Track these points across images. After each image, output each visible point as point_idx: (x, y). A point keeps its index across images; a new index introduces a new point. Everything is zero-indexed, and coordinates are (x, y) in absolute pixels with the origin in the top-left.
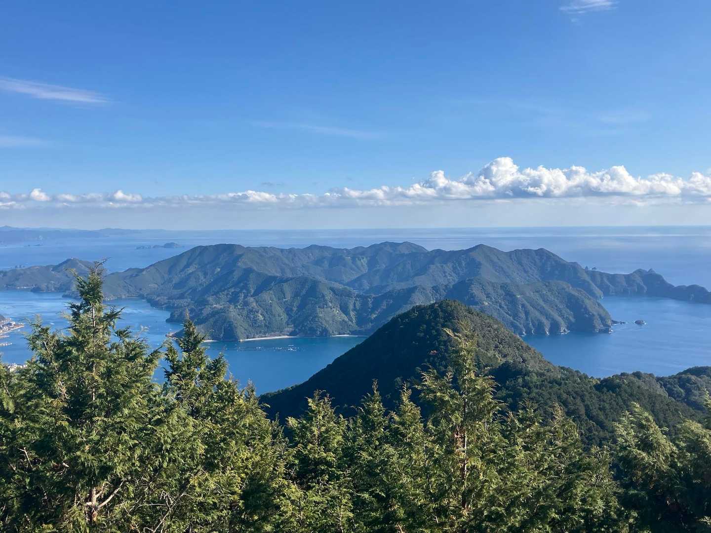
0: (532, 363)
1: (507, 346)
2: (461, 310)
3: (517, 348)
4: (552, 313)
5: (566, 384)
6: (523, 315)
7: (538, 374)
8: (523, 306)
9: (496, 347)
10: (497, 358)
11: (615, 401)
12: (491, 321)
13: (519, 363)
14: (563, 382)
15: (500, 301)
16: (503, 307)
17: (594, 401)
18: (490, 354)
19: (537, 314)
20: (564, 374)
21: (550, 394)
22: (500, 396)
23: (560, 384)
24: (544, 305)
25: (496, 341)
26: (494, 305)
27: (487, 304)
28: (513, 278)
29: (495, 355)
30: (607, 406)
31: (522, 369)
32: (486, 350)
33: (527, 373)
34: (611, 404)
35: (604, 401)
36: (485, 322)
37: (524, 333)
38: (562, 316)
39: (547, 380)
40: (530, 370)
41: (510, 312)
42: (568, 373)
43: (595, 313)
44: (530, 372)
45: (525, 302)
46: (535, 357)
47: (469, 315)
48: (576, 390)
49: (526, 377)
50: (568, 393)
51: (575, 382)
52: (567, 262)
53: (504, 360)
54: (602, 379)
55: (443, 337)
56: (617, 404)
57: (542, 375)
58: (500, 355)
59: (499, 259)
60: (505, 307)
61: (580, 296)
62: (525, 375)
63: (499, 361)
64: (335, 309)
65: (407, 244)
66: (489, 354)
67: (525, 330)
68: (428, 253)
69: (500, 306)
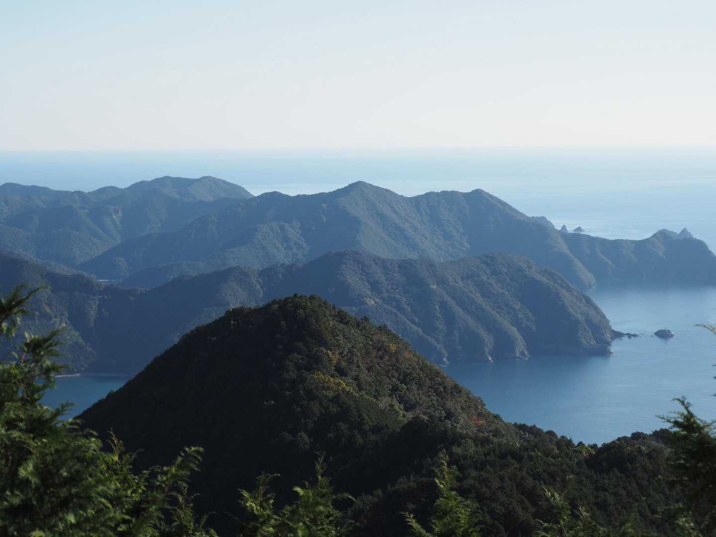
0: (463, 418)
1: (414, 387)
2: (324, 316)
3: (435, 391)
4: (499, 319)
5: (531, 458)
6: (441, 325)
7: (476, 440)
8: (443, 304)
9: (395, 389)
10: (397, 412)
11: (625, 488)
12: (384, 338)
13: (440, 420)
14: (526, 454)
15: (398, 296)
16: (404, 309)
17: (585, 490)
18: (384, 402)
19: (471, 322)
20: (525, 439)
21: (502, 479)
22: (404, 486)
23: (519, 459)
24: (484, 304)
25: (393, 376)
26: (385, 306)
27: (373, 302)
28: (422, 250)
29: (392, 406)
30: (611, 499)
31: (446, 431)
32: (375, 397)
33: (458, 439)
34: (615, 494)
35: (605, 490)
36: (371, 340)
37: (445, 359)
38: (517, 323)
39: (494, 451)
40: (460, 434)
41: (417, 319)
42: (532, 437)
43: (580, 317)
44: (462, 436)
45: (447, 298)
46: (469, 407)
47: (341, 326)
48: (552, 468)
49: (453, 447)
50: (537, 477)
51: (547, 454)
52: (528, 218)
53: (410, 415)
54: (599, 446)
55: (288, 372)
56: (629, 494)
57: (485, 441)
58: (402, 406)
59: (395, 212)
60: (409, 309)
61: (552, 283)
62: (452, 444)
63: (400, 418)
64: (58, 320)
65: (208, 182)
66: (380, 405)
67: (446, 354)
68: (254, 198)
69: (399, 308)
